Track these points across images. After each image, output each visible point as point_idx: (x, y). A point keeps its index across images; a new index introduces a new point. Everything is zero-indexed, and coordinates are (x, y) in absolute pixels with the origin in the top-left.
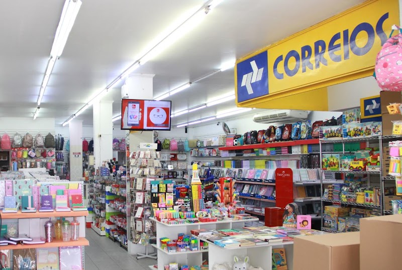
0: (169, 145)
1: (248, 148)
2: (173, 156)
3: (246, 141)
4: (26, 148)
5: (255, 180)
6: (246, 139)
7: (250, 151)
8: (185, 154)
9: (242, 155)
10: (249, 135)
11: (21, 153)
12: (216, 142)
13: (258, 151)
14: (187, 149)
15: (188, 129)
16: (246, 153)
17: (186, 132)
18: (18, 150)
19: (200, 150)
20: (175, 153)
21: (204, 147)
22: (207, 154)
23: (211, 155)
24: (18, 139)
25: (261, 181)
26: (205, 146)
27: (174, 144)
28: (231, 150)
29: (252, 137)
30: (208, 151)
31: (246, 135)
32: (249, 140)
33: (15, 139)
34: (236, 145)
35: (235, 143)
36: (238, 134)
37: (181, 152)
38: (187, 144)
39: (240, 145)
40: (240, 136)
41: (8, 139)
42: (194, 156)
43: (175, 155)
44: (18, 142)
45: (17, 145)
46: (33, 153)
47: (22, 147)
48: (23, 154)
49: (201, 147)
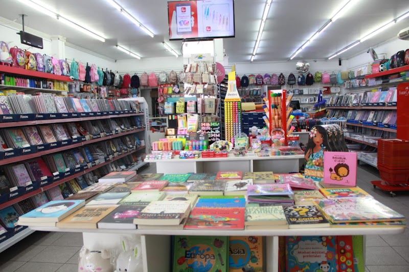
0: (321, 78)
1: (394, 72)
2: (326, 89)
3: (392, 66)
4: (171, 84)
5: (378, 104)
6: (393, 62)
7: (397, 75)
8: (339, 86)
9: (388, 82)
10: (395, 57)
11: (166, 89)
12: (365, 71)
13: (405, 75)
14: (341, 81)
15: (342, 62)
16: (392, 78)
17: (340, 64)
18: (164, 87)
19: (352, 81)
20: (329, 86)
21: (355, 78)
22: (358, 84)
23: (361, 85)
24: (163, 77)
25: (384, 104)
26: (356, 76)
27: (326, 77)
28: (377, 78)
29: (398, 59)
30: (358, 81)
31: (393, 57)
32: (395, 63)
33: (160, 77)
34: (382, 70)
35: (381, 68)
36: (386, 59)
37: (334, 85)
38: (339, 76)
39: (386, 70)
40: (387, 60)
41: (154, 77)
42: (347, 89)
43: (329, 88)
44: (163, 79)
45: (162, 82)
46: (177, 89)
47: (166, 83)
48: (168, 90)
49: (352, 79)
